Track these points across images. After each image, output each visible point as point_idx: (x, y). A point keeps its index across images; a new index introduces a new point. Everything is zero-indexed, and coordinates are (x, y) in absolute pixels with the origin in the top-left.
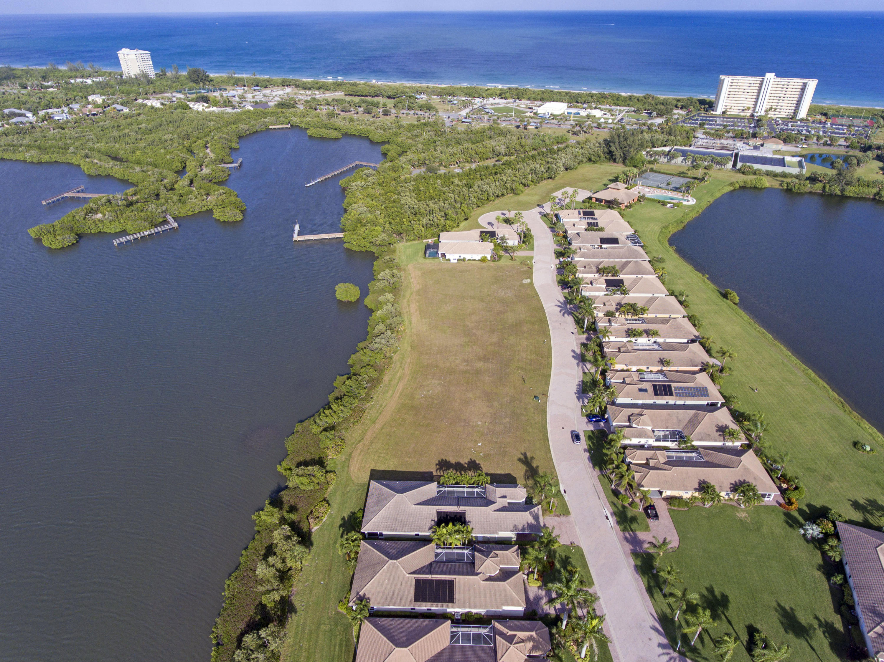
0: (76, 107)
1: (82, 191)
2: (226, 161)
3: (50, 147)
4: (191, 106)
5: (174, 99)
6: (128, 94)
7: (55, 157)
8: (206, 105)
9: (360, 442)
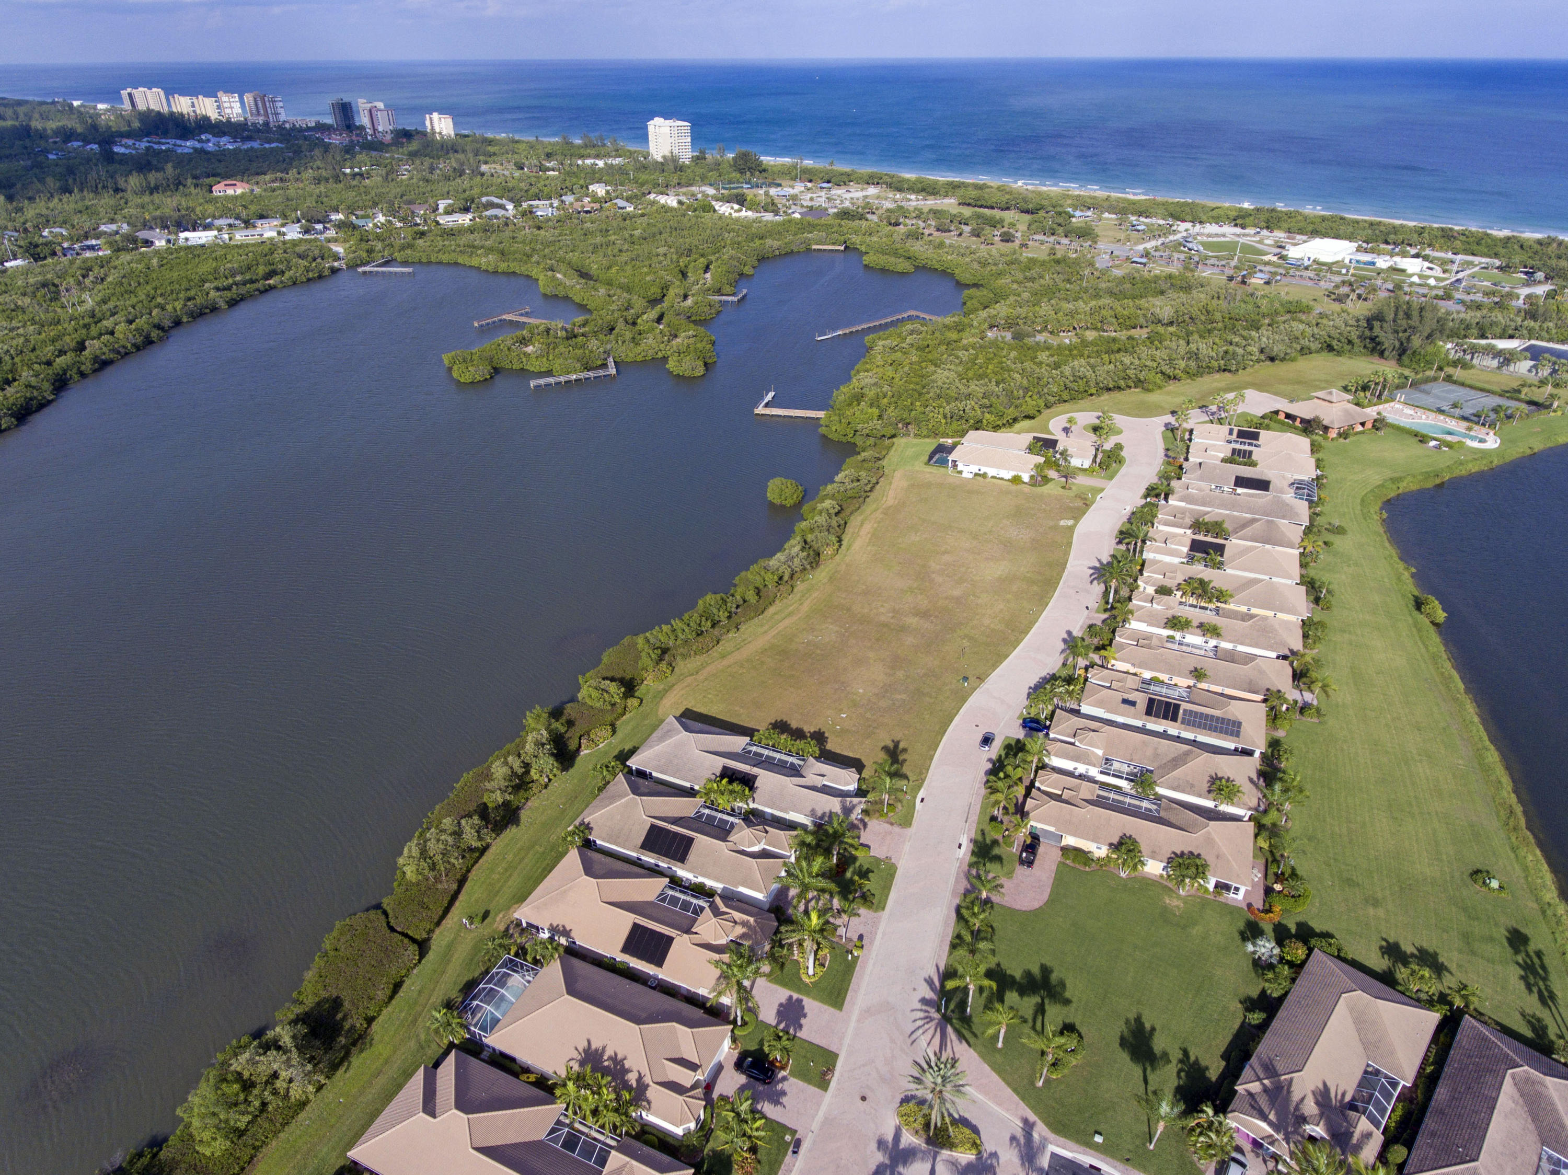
0: (569, 199)
1: (527, 315)
2: (724, 292)
3: (515, 252)
4: (717, 208)
5: (699, 196)
6: (642, 185)
7: (514, 267)
8: (736, 207)
9: (692, 675)
